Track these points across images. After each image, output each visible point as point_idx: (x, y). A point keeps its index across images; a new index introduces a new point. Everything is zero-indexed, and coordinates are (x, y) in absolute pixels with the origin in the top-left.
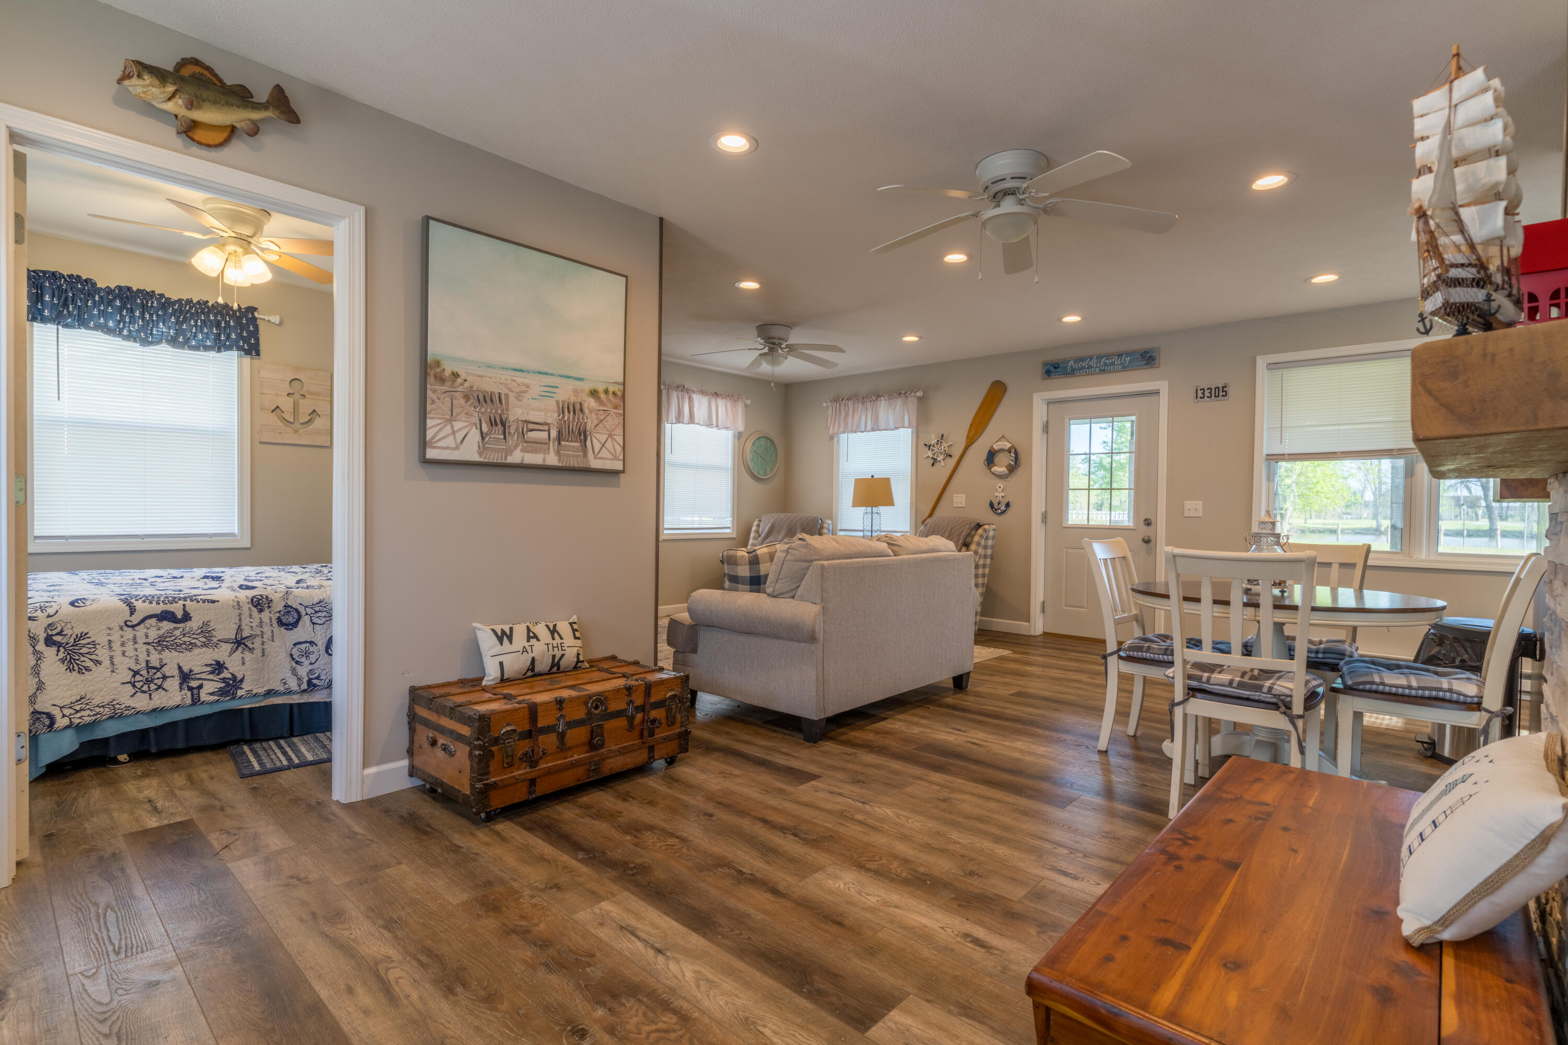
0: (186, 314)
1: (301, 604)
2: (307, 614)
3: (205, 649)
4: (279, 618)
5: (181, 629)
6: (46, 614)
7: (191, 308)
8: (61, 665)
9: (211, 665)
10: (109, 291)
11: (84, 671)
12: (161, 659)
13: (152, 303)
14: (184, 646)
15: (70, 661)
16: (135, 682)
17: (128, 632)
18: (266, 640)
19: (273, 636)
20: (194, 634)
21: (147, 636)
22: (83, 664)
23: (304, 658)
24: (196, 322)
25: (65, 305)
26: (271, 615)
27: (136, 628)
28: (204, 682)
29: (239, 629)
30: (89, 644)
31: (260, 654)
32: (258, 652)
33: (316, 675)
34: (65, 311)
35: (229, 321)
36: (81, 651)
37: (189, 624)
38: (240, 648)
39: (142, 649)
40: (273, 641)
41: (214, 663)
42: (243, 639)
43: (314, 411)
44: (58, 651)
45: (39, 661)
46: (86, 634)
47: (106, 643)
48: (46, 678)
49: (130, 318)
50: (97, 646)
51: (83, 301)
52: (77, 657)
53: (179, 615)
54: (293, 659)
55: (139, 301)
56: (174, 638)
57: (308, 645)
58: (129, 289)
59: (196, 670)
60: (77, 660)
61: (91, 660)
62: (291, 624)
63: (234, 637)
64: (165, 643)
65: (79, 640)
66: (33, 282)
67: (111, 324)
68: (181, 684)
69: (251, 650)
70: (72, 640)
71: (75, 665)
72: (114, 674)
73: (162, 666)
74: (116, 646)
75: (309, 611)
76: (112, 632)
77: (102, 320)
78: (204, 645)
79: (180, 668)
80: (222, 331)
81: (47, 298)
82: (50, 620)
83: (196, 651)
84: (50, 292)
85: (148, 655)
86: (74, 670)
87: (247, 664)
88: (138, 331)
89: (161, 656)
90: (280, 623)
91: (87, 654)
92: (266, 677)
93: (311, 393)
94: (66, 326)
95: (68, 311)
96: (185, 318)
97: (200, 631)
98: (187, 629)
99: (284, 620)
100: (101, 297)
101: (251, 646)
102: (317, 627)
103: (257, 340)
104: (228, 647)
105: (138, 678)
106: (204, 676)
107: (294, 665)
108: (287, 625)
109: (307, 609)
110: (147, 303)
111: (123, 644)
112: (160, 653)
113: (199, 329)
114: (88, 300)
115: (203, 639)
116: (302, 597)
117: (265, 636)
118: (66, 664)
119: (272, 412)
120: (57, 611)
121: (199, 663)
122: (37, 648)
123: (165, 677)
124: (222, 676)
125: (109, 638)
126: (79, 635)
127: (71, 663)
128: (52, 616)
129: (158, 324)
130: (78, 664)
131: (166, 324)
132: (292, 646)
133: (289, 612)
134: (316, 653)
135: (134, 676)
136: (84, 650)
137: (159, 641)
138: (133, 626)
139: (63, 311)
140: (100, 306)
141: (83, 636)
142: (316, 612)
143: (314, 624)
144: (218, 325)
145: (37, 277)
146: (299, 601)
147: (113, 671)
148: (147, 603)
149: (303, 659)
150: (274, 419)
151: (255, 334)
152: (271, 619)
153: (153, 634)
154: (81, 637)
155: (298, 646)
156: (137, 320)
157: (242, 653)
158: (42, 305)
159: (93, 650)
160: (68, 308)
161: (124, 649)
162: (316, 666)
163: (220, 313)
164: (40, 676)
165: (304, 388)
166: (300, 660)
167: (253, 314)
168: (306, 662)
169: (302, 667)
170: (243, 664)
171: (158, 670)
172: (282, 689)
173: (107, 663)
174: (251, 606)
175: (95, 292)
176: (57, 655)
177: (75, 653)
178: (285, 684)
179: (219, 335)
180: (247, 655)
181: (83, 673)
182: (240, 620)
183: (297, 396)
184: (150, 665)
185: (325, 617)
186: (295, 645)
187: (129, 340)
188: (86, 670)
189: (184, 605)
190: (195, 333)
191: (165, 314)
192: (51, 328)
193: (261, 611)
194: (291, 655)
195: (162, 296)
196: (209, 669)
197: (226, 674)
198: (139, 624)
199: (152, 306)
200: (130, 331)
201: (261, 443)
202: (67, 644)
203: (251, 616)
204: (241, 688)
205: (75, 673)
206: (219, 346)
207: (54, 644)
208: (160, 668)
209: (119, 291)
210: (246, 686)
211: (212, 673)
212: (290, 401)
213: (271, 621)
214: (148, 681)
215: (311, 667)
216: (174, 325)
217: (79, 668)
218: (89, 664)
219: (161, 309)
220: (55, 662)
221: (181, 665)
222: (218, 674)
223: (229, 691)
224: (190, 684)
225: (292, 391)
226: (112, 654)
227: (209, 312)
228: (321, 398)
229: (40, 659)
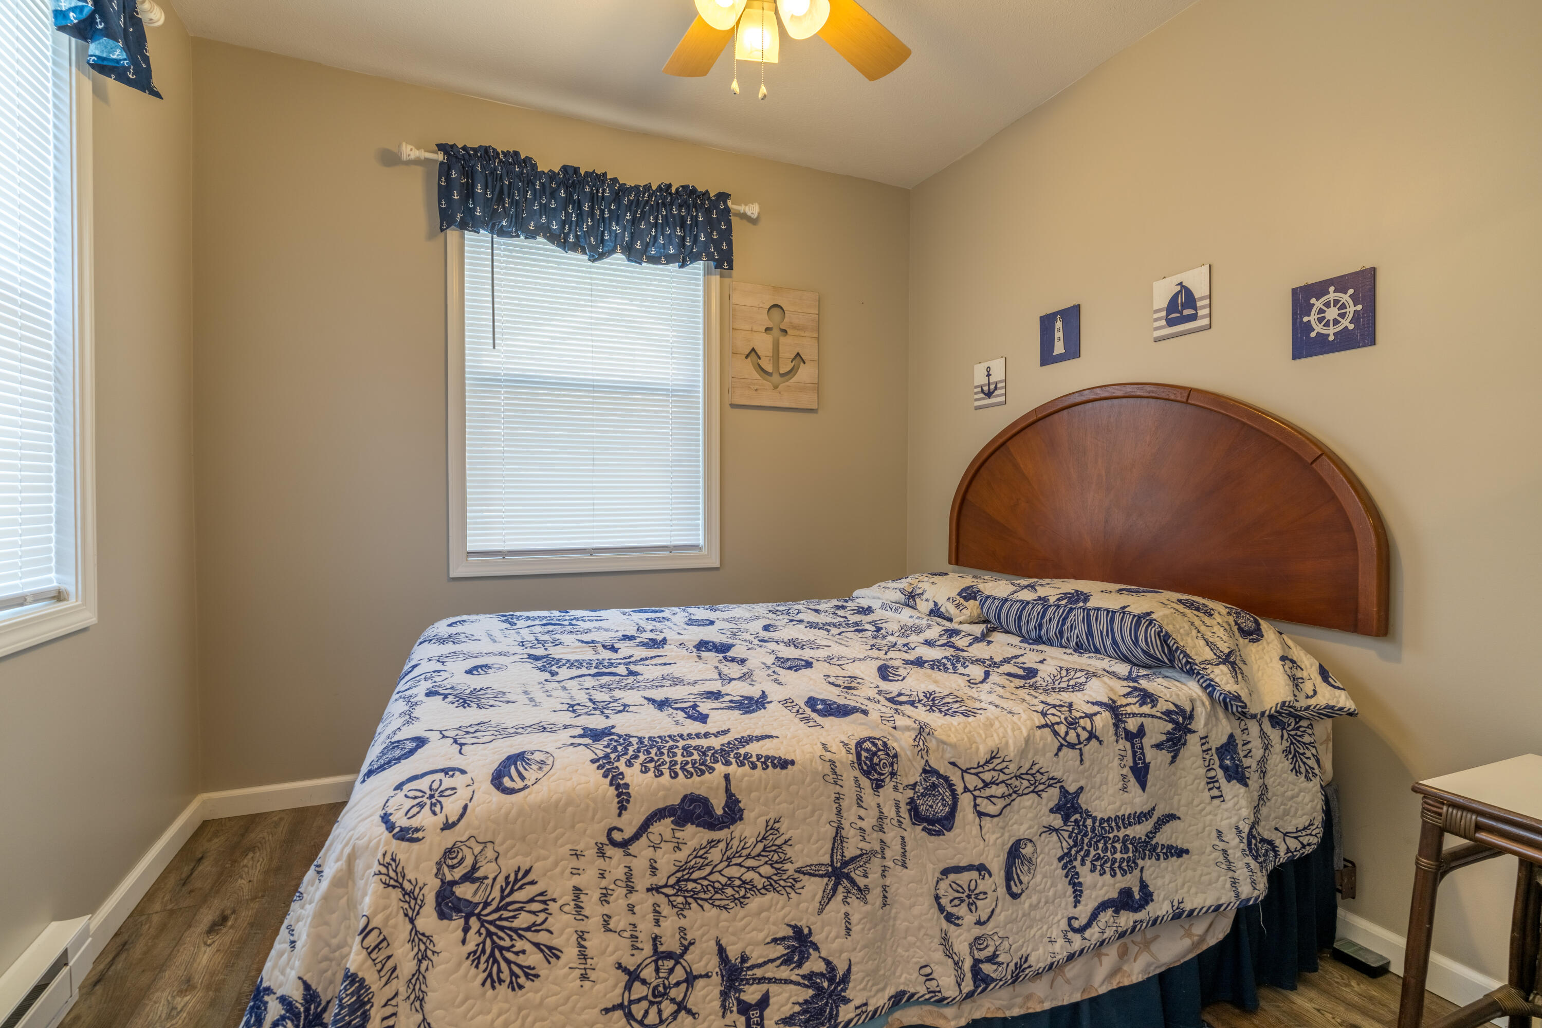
0: (644, 207)
1: (953, 764)
2: (966, 789)
3: (771, 895)
4: (911, 802)
5: (722, 845)
6: (441, 819)
7: (650, 197)
8: (473, 970)
9: (783, 939)
10: (552, 176)
11: (522, 980)
12: (682, 930)
13: (604, 191)
14: (729, 891)
15: (492, 954)
16: (631, 1002)
17: (614, 861)
18: (890, 864)
19: (904, 854)
20: (748, 856)
21: (654, 870)
22: (521, 959)
23: (964, 906)
24: (656, 218)
25: (500, 200)
26: (899, 796)
27: (633, 849)
28: (774, 988)
29: (838, 838)
30: (532, 900)
31: (879, 902)
32: (875, 896)
33: (989, 952)
34: (500, 209)
35: (697, 216)
36: (516, 924)
37: (738, 829)
38: (840, 889)
39: (644, 902)
40: (904, 866)
41: (790, 932)
42: (845, 864)
43: (798, 354)
44: (466, 929)
45: (425, 964)
46: (527, 872)
47: (568, 898)
48: (439, 1013)
49: (577, 216)
50: (553, 907)
51: (522, 193)
52: (507, 943)
53: (718, 805)
54: (941, 909)
55: (587, 189)
56: (708, 869)
57: (974, 874)
58: (576, 170)
59: (757, 955)
60: (508, 949)
61: (537, 945)
62: (939, 821)
63: (826, 859)
64: (691, 886)
65: (512, 892)
66: (462, 165)
67: (554, 226)
68: (724, 995)
69: (863, 892)
70: (496, 893)
71: (503, 965)
72: (587, 984)
73: (686, 949)
74: (591, 903)
75: (972, 781)
76: (582, 861)
77: (544, 220)
78: (771, 886)
79: (721, 951)
80: (688, 233)
81: (479, 189)
82: (449, 838)
83: (755, 902)
84: (483, 180)
85: (657, 923)
86: (501, 981)
87: (856, 929)
88: (587, 234)
89: (683, 922)
90: (917, 816)
91: (528, 929)
92: (890, 960)
93: (795, 327)
94: (502, 233)
95: (504, 207)
96: (643, 213)
97: (760, 846)
98: (735, 843)
99: (923, 808)
100: (542, 185)
101: (861, 882)
102: (986, 821)
103: (730, 244)
104: (814, 887)
105: (639, 990)
106: (770, 971)
107: (945, 924)
108: (931, 822)
109: (967, 776)
110: (598, 192)
111: (605, 898)
112: (680, 915)
113: (659, 229)
114: (527, 192)
115: (766, 870)
116: (954, 746)
117: (888, 853)
118: (482, 966)
119: (747, 357)
120: (465, 808)
121: (761, 936)
122: (421, 923)
123: (691, 979)
124: (806, 968)
125: (576, 881)
126: (512, 879)
127: (495, 961)
128: (454, 824)
129: (610, 225)
130: (509, 962)
131: (621, 223)
132: (938, 875)
133: (934, 786)
134: (990, 893)
135: (628, 987)
136: (523, 920)
137: (679, 881)
138: (624, 845)
139: (498, 209)
140: (541, 198)
141: (521, 878)
142: (986, 785)
143: (981, 814)
144: (683, 225)
145: (467, 157)
146: (949, 755)
147: (584, 977)
148: (651, 774)
149: (962, 910)
150: (747, 369)
151: (727, 235)
152: (897, 807)
153: (667, 860)
154: (516, 881)
155: (952, 877)
156: (585, 217)
157: (845, 902)
158: (473, 203)
159: (542, 916)
160: (504, 202)
161: (606, 909)
162: (989, 929)
163: (684, 204)
164: (427, 1007)
165: (786, 320)
166: (954, 910)
167: (725, 203)
168: (969, 919)
169: (959, 931)
170: (848, 930)
171: (676, 958)
172: (922, 990)
173: (570, 953)
174: (857, 773)
175: (535, 177)
176: (464, 942)
177: (502, 928)
178: (929, 977)
179: (683, 239)
180: (857, 909)
181: (521, 987)
182: (839, 813)
183: (776, 332)
184: (661, 949)
185: (1003, 797)
186: (946, 872)
187: (576, 251)
188: (527, 975)
189: (727, 777)
190: (655, 237)
191: (618, 208)
192: (484, 235)
193: (878, 785)
194: (937, 898)
195: (615, 180)
196: (780, 950)
197: (814, 965)
198: (636, 837)
199: (603, 197)
200: (577, 236)
201: (733, 406)
202: (486, 904)
203: (859, 801)
204: (846, 1001)
205: (503, 989)
206: (684, 257)
207: (459, 911)
208: (682, 955)
209: (564, 175)
210: (856, 993)
211: (787, 960)
212: (768, 339)
213: (898, 812)
214: (659, 995)
215: (977, 931)
216: (629, 226)
217: (512, 973)
218: (533, 958)
219: (614, 200)
220: (459, 965)
221: (723, 942)
222: (800, 965)
223: (821, 1011)
224: (744, 997)
225: (770, 325)
226: (581, 926)
227: (672, 204)
228: (807, 334)
229: (425, 957)
